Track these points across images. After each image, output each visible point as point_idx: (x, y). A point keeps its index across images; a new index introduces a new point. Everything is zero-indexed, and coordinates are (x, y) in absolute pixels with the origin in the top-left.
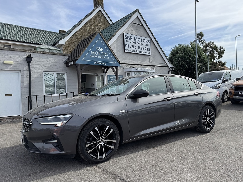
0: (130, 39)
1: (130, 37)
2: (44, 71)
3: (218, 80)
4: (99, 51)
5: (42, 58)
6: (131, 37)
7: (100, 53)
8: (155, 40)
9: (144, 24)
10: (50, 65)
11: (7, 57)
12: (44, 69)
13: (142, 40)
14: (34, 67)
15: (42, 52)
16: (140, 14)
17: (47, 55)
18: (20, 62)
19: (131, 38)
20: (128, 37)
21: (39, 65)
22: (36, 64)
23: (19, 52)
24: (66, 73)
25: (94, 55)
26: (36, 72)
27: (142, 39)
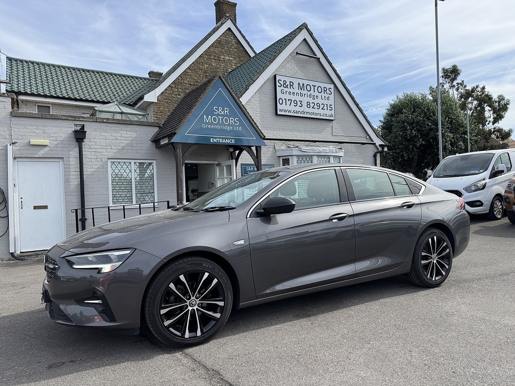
0: (289, 87)
1: (288, 83)
2: (109, 157)
3: (482, 171)
4: (221, 115)
5: (106, 132)
6: (290, 82)
7: (222, 119)
8: (344, 87)
9: (319, 55)
10: (123, 145)
11: (36, 131)
12: (111, 155)
13: (316, 88)
14: (91, 150)
15: (105, 121)
16: (311, 34)
17: (115, 125)
18: (62, 141)
19: (290, 85)
20: (284, 84)
21: (100, 147)
22: (94, 144)
23: (60, 121)
24: (154, 162)
25: (209, 123)
26: (93, 160)
27: (314, 86)
